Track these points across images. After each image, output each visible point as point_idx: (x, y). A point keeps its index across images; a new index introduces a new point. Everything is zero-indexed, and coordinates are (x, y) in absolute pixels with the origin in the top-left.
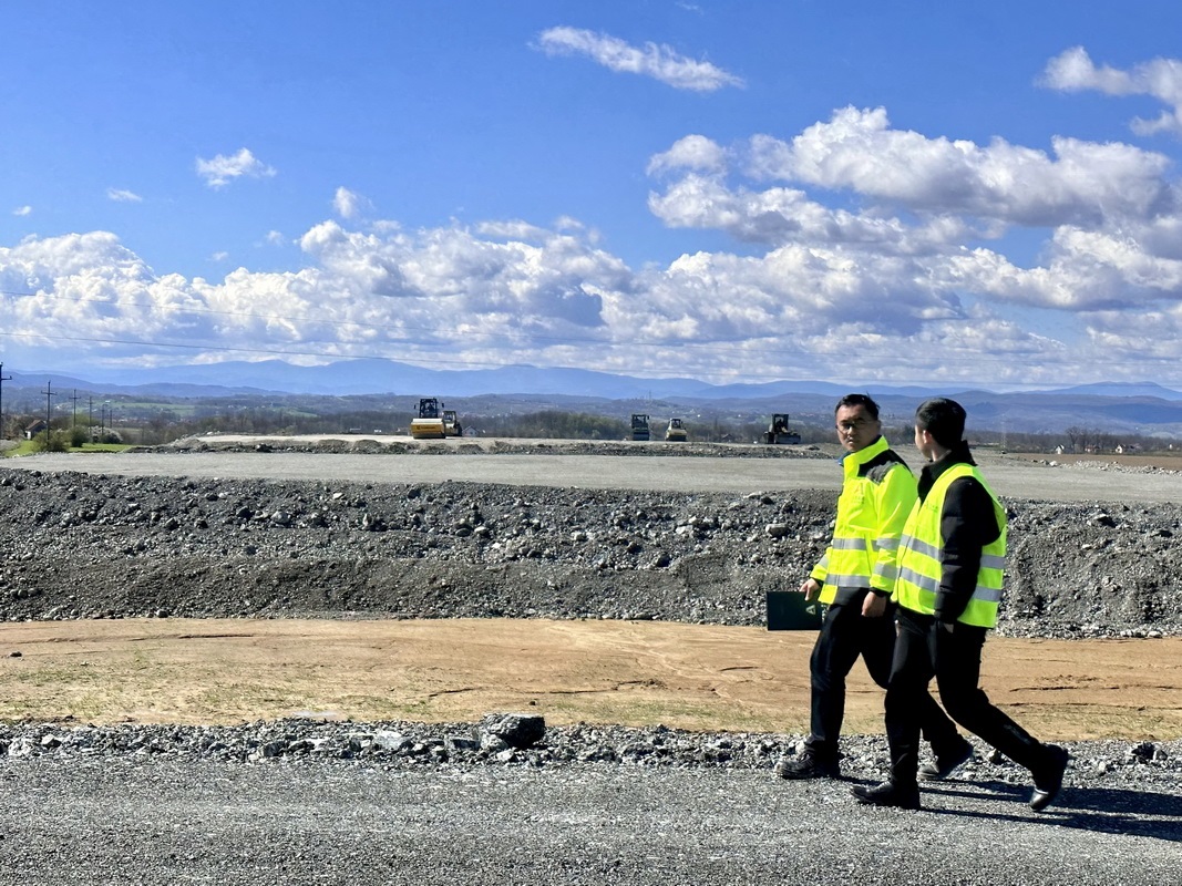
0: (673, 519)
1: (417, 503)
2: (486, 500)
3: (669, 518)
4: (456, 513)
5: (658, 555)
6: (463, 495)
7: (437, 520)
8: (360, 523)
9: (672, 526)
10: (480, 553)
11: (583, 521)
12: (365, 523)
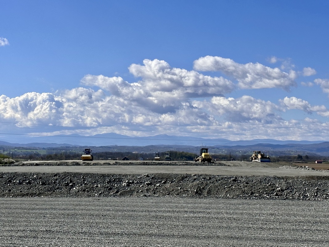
0: (123, 181)
1: (56, 177)
2: (74, 177)
3: (121, 181)
4: (65, 180)
5: (116, 190)
6: (68, 175)
7: (60, 182)
8: (40, 183)
9: (122, 183)
10: (70, 190)
11: (98, 182)
12: (41, 183)
